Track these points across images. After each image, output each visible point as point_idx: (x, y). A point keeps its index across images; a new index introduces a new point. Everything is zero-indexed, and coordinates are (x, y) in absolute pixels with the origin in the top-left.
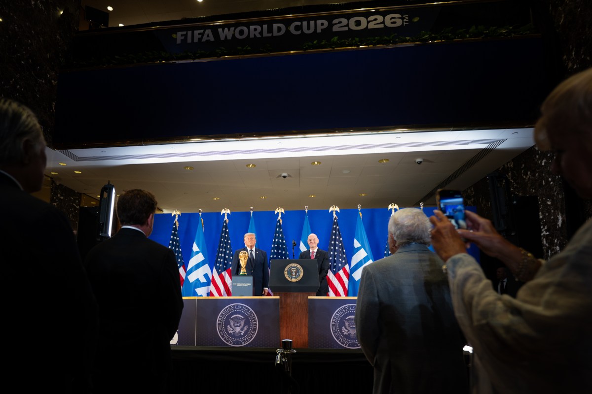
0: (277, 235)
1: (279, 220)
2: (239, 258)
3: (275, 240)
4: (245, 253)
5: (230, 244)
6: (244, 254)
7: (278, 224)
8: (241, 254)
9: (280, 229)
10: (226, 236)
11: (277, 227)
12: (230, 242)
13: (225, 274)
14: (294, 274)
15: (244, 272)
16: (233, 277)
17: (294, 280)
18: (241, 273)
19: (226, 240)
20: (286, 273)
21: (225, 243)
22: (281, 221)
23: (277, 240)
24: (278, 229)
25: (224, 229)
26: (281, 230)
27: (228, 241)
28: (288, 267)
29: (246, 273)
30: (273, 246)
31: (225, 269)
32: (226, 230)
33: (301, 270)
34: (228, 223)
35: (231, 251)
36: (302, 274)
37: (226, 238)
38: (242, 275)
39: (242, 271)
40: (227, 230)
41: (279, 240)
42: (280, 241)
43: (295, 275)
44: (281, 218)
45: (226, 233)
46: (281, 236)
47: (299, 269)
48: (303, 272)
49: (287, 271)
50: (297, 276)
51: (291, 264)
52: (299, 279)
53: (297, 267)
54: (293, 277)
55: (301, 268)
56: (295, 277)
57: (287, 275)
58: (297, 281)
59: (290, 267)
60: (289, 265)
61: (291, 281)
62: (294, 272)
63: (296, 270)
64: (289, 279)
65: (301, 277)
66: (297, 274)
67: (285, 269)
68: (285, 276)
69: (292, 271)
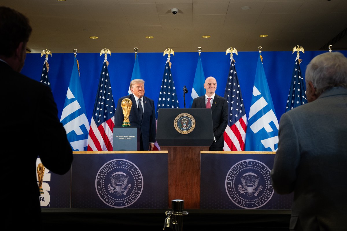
0: (166, 80)
1: (168, 63)
2: (122, 106)
3: (163, 86)
4: (129, 101)
5: (110, 91)
6: (127, 102)
7: (167, 68)
8: (124, 102)
9: (169, 74)
10: (107, 81)
11: (166, 71)
12: (110, 88)
13: (105, 125)
14: (185, 125)
15: (128, 123)
16: (114, 129)
17: (185, 133)
18: (124, 124)
19: (106, 86)
20: (175, 123)
21: (105, 89)
22: (170, 65)
23: (165, 87)
24: (166, 74)
25: (104, 73)
26: (170, 75)
27: (108, 87)
28: (178, 117)
29: (129, 125)
30: (161, 93)
31: (105, 120)
32: (106, 74)
33: (193, 120)
34: (108, 66)
35: (112, 98)
36: (194, 126)
37: (105, 83)
38: (125, 127)
39: (124, 122)
40: (108, 75)
41: (167, 87)
42: (169, 87)
43: (187, 126)
44: (170, 61)
45: (106, 77)
46: (170, 81)
47: (191, 119)
48: (195, 123)
49: (176, 122)
50: (188, 128)
51: (182, 114)
52: (190, 130)
53: (189, 117)
54: (184, 128)
55: (193, 118)
56: (186, 129)
57: (177, 127)
58: (188, 133)
59: (181, 117)
60: (179, 115)
61: (181, 133)
62: (185, 123)
63: (187, 121)
64: (179, 131)
65: (194, 129)
66: (189, 125)
67: (175, 120)
68: (175, 127)
69: (183, 121)
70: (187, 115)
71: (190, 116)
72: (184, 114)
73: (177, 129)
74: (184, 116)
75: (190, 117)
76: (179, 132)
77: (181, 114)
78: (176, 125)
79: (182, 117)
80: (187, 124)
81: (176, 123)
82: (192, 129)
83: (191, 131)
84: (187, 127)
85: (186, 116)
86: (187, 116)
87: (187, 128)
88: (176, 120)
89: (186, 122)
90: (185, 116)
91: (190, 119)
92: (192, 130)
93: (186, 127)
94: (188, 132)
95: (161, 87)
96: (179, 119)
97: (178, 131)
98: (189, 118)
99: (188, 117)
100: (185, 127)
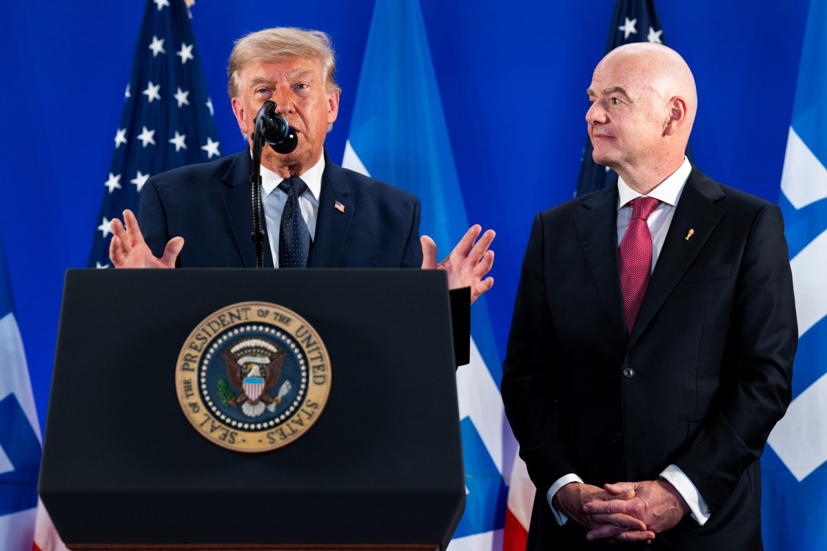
0: (152, 92)
3: (132, 136)
9: (172, 46)
11: (153, 22)
14: (253, 389)
17: (252, 442)
20: (185, 376)
23: (147, 137)
24: (157, 46)
26: (186, 53)
28: (208, 328)
30: (113, 182)
36: (318, 393)
41: (162, 138)
42: (179, 141)
43: (267, 395)
46: (182, 97)
47: (298, 346)
48: (328, 373)
49: (195, 366)
50: (281, 409)
51: (233, 308)
52: (295, 426)
53: (284, 332)
54: (247, 410)
55: (316, 337)
56: (266, 417)
57: (196, 399)
58: (280, 443)
59: (225, 332)
60: (214, 317)
61: (225, 444)
62: (255, 370)
63: (272, 357)
64: (213, 429)
65: (318, 412)
66: (285, 389)
67: (185, 350)
68: (184, 402)
69: (241, 362)
70: (272, 312)
71: (296, 324)
72: (253, 311)
73: (199, 418)
74: (251, 324)
75: (291, 329)
76: (215, 437)
77: (224, 311)
78: (187, 384)
79: (238, 327)
80: (272, 379)
81: (193, 376)
82: (304, 417)
83: (302, 430)
84: (267, 403)
85: (265, 325)
86: (271, 326)
87: (272, 408)
88: (194, 353)
89: (262, 366)
90: (258, 324)
91: (294, 341)
92: (308, 423)
93: (261, 399)
94: (277, 437)
95: (120, 138)
96: (215, 340)
97: (205, 430)
98: (289, 336)
99: (278, 329)
100: (254, 403)
